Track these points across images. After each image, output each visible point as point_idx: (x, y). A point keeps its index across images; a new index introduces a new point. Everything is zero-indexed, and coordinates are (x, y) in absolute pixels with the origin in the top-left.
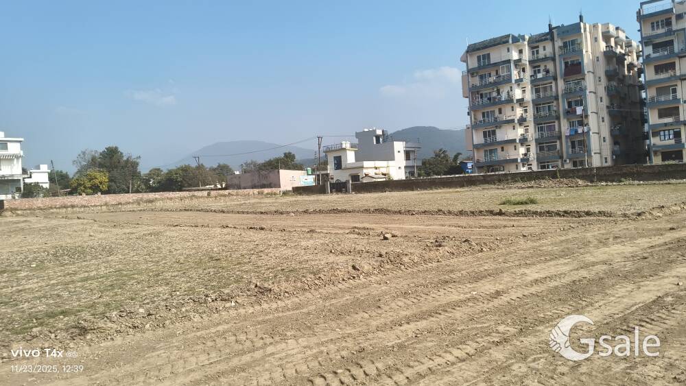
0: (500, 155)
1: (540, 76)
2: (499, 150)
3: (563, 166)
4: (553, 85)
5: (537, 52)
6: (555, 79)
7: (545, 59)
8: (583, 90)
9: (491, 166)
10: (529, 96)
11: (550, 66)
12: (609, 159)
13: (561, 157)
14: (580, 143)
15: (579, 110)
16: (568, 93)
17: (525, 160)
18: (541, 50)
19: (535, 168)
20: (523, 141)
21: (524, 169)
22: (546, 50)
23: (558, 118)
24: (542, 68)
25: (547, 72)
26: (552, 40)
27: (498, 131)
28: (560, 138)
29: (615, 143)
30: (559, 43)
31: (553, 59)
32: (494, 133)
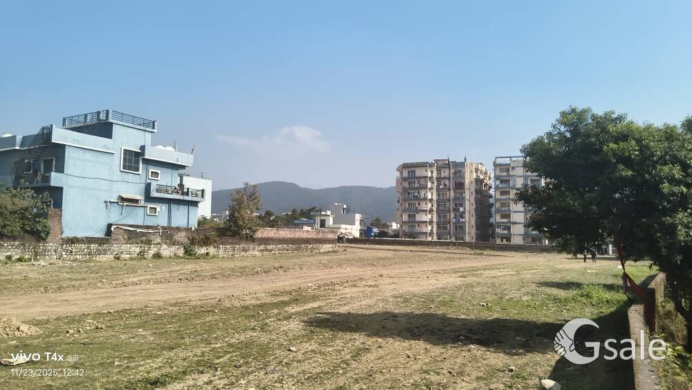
0: (418, 229)
1: (441, 187)
2: (417, 226)
3: (450, 239)
4: (448, 193)
5: (440, 173)
6: (449, 190)
7: (445, 178)
8: (464, 198)
9: (412, 235)
10: (435, 198)
11: (447, 182)
12: (474, 238)
13: (450, 234)
14: (460, 227)
15: (461, 209)
16: (456, 199)
17: (431, 233)
18: (442, 172)
19: (435, 239)
20: (431, 222)
21: (429, 239)
22: (445, 173)
23: (449, 212)
24: (442, 183)
25: (445, 185)
26: (449, 168)
27: (417, 215)
28: (449, 223)
29: (477, 229)
30: (452, 171)
31: (449, 179)
32: (415, 215)
